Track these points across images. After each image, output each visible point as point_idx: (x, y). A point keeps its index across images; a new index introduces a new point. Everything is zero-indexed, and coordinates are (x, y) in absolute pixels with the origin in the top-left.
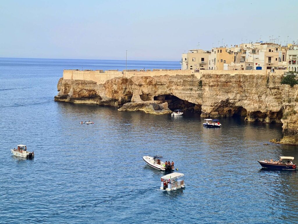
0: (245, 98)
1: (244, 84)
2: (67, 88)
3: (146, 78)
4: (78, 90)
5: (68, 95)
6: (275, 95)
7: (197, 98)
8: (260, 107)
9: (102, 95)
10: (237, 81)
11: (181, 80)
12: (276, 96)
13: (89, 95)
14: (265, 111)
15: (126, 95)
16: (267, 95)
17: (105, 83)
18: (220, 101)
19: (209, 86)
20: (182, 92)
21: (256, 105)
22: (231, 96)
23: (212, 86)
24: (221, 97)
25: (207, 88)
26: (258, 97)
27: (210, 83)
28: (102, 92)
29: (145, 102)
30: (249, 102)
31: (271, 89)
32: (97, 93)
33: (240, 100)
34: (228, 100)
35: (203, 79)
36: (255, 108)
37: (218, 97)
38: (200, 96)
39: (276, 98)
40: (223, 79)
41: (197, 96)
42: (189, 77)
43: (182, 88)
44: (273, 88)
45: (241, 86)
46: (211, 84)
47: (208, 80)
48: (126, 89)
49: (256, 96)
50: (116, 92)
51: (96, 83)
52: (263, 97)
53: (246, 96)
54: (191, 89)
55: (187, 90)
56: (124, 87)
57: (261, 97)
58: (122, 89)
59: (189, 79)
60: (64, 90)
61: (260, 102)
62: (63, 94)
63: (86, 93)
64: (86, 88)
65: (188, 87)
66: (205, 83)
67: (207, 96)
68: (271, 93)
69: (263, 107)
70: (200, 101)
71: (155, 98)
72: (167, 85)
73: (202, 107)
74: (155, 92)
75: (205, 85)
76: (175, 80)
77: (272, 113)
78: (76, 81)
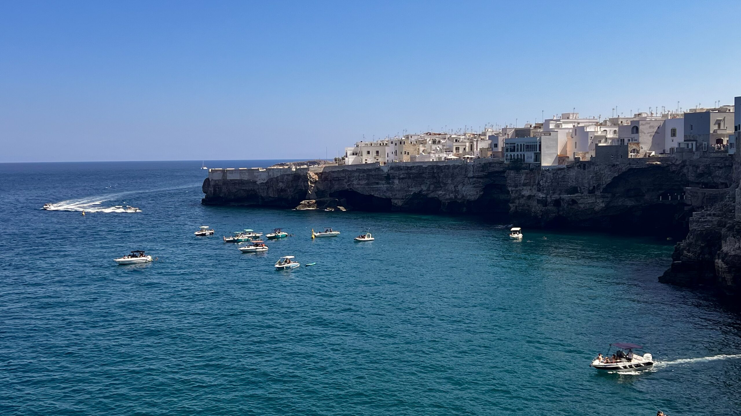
0: (440, 189)
1: (438, 175)
2: (217, 189)
4: (234, 191)
5: (219, 197)
6: (473, 184)
7: (385, 192)
8: (456, 197)
9: (264, 194)
10: (431, 173)
11: (365, 174)
12: (475, 185)
13: (248, 195)
16: (464, 185)
17: (267, 182)
18: (412, 193)
19: (399, 179)
20: (366, 186)
21: (452, 196)
22: (424, 188)
23: (403, 178)
24: (414, 189)
25: (396, 181)
26: (455, 187)
27: (400, 175)
28: (264, 192)
30: (444, 193)
31: (469, 178)
32: (258, 193)
33: (433, 191)
34: (420, 192)
35: (392, 171)
36: (451, 199)
37: (410, 189)
38: (389, 189)
39: (474, 187)
41: (386, 189)
42: (373, 170)
43: (366, 182)
44: (471, 177)
45: (435, 177)
46: (401, 176)
47: (398, 173)
48: (297, 186)
49: (452, 186)
50: (282, 190)
51: (255, 182)
52: (460, 187)
53: (441, 187)
54: (378, 183)
55: (372, 184)
57: (457, 186)
58: (292, 186)
59: (374, 173)
60: (212, 191)
61: (456, 192)
62: (211, 196)
63: (243, 194)
64: (244, 188)
65: (374, 181)
66: (394, 176)
67: (398, 189)
68: (469, 182)
69: (459, 197)
70: (389, 194)
71: (331, 195)
72: (345, 180)
73: (392, 201)
74: (331, 188)
75: (394, 178)
76: (356, 174)
77: (469, 201)
78: (231, 180)
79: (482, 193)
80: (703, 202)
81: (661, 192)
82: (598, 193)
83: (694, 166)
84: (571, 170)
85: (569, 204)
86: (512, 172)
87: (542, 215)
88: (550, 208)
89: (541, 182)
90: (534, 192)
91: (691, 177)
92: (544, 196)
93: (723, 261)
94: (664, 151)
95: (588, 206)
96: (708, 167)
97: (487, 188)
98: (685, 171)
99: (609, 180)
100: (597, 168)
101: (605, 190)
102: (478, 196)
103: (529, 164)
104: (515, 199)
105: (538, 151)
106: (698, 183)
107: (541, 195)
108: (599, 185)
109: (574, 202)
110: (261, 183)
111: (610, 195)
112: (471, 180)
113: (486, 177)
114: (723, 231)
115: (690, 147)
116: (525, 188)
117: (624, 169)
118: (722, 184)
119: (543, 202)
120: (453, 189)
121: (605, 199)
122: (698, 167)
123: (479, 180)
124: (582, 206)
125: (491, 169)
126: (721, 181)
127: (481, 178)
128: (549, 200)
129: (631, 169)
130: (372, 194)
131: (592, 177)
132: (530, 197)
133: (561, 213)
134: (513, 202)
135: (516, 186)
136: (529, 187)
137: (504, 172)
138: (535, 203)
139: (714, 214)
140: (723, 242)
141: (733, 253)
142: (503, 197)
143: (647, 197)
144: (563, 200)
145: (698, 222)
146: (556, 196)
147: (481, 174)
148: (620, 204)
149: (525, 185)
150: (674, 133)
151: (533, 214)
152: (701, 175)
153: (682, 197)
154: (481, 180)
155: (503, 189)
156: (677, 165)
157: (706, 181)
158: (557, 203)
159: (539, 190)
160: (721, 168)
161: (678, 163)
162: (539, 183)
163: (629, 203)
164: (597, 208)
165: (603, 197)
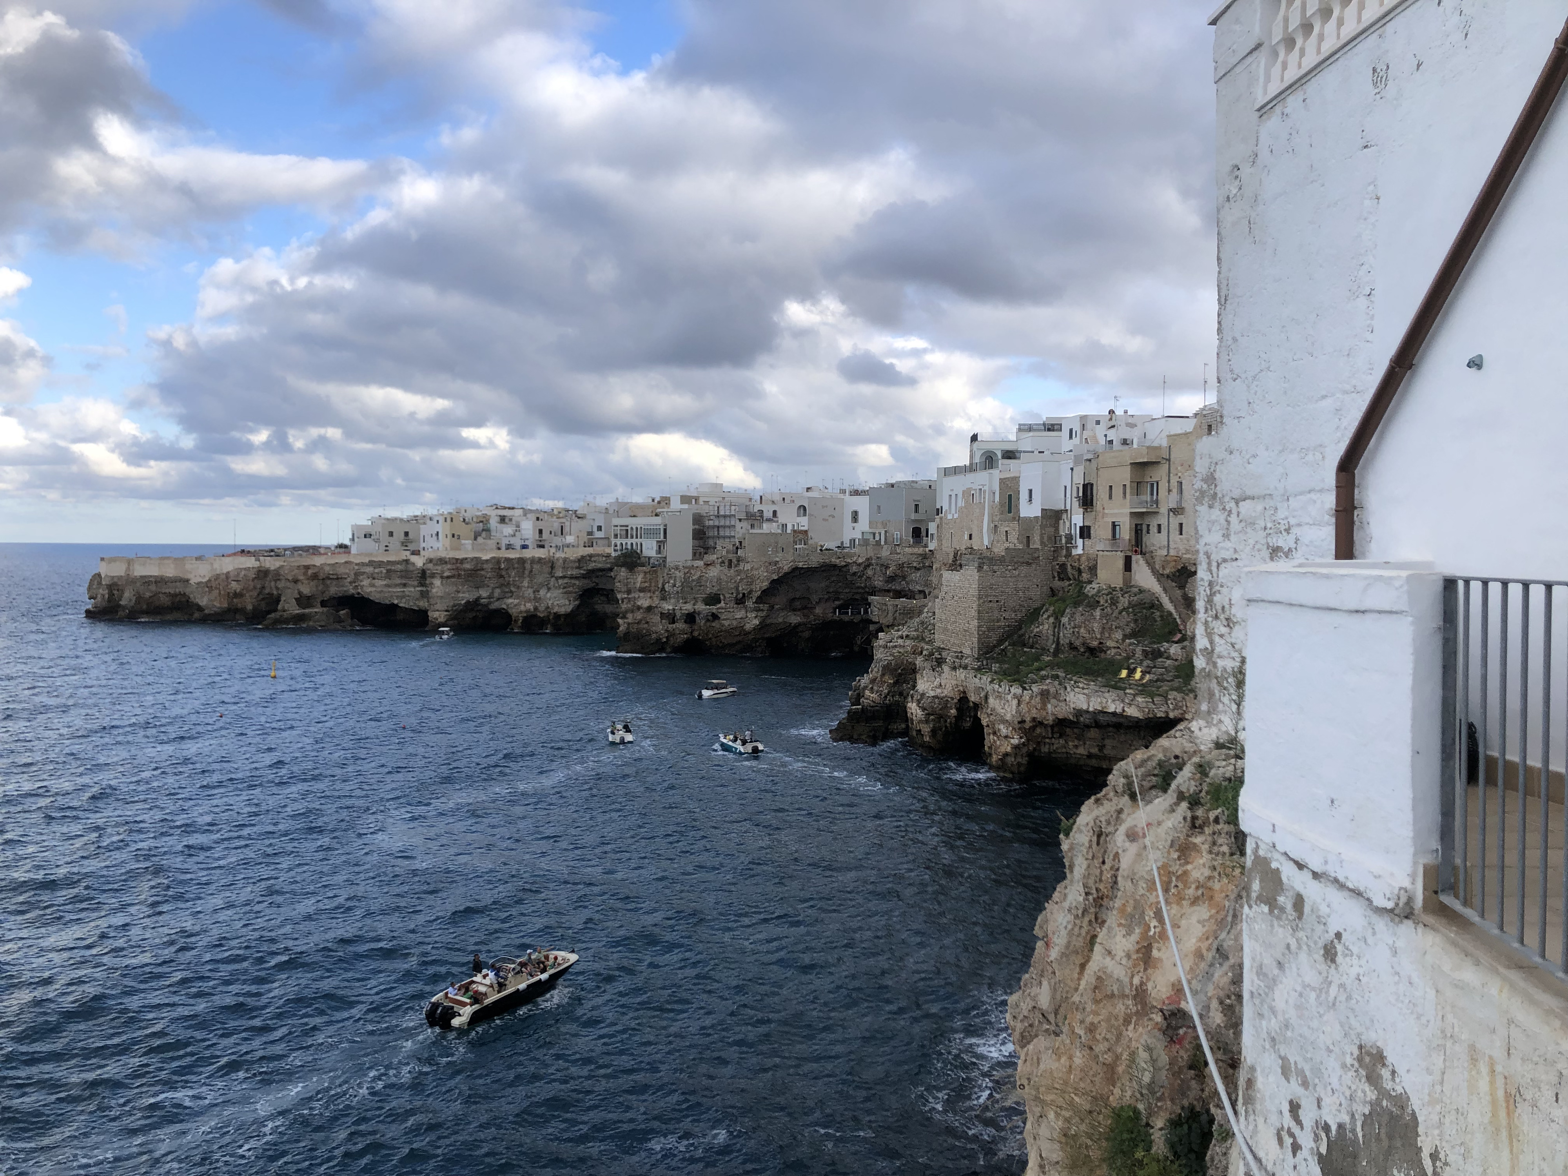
0: (510, 595)
1: (507, 573)
2: (115, 592)
3: (307, 567)
4: (148, 595)
5: (119, 606)
6: (564, 588)
7: (417, 599)
8: (536, 609)
9: (203, 602)
10: (495, 569)
11: (382, 569)
12: (566, 590)
13: (173, 603)
14: (546, 614)
15: (263, 599)
16: (549, 589)
17: (209, 581)
18: (463, 602)
19: (442, 577)
20: (385, 589)
21: (530, 606)
22: (484, 593)
23: (448, 577)
24: (467, 595)
25: (437, 582)
26: (534, 592)
27: (443, 572)
28: (202, 597)
29: (307, 611)
30: (516, 601)
31: (557, 578)
32: (192, 599)
33: (499, 599)
34: (477, 599)
35: (430, 566)
36: (527, 611)
37: (461, 595)
38: (425, 595)
39: (566, 593)
40: (467, 566)
41: (418, 595)
42: (398, 563)
43: (384, 583)
44: (561, 577)
45: (502, 576)
46: (446, 574)
47: (440, 568)
48: (263, 588)
49: (530, 591)
50: (237, 595)
51: (188, 581)
52: (542, 592)
53: (511, 592)
54: (405, 585)
55: (396, 585)
56: (259, 586)
57: (539, 591)
58: (255, 588)
59: (399, 567)
60: (107, 596)
61: (538, 600)
62: (104, 604)
63: (165, 601)
64: (167, 591)
65: (398, 581)
66: (434, 573)
67: (439, 594)
68: (556, 585)
69: (542, 608)
70: (423, 604)
71: (323, 604)
72: (349, 580)
73: (430, 614)
74: (323, 593)
75: (433, 576)
76: (369, 570)
77: (557, 616)
78: (142, 577)
79: (577, 603)
80: (895, 619)
81: (837, 603)
82: (750, 604)
83: (882, 565)
84: (710, 567)
85: (708, 620)
86: (623, 569)
87: (667, 638)
88: (680, 625)
89: (666, 586)
90: (656, 602)
91: (878, 582)
92: (671, 608)
93: (918, 705)
94: (842, 543)
95: (735, 623)
96: (901, 566)
97: (587, 596)
98: (870, 572)
99: (765, 585)
100: (748, 567)
101: (759, 600)
102: (571, 607)
103: (649, 558)
104: (626, 612)
105: (662, 538)
106: (888, 591)
107: (667, 606)
108: (750, 592)
109: (715, 617)
110: (198, 584)
111: (766, 607)
112: (560, 581)
113: (584, 577)
114: (919, 661)
115: (877, 538)
116: (642, 595)
117: (786, 569)
118: (920, 592)
119: (671, 617)
120: (532, 596)
121: (760, 614)
122: (887, 567)
123: (573, 581)
124: (726, 623)
125: (592, 566)
126: (918, 588)
127: (576, 578)
128: (678, 614)
129: (796, 569)
130: (396, 602)
131: (741, 579)
132: (649, 609)
133: (696, 634)
134: (624, 617)
135: (629, 592)
136: (649, 595)
137: (611, 570)
138: (657, 618)
139: (907, 636)
140: (918, 676)
141: (932, 694)
142: (609, 609)
143: (818, 610)
144: (699, 613)
145: (886, 647)
146: (688, 607)
147: (575, 572)
148: (780, 620)
149: (642, 590)
150: (855, 517)
151: (654, 636)
152: (892, 579)
153: (866, 612)
154: (577, 582)
155: (609, 595)
156: (859, 565)
157: (898, 588)
158: (690, 618)
159: (663, 599)
160: (919, 569)
161: (860, 561)
162: (663, 589)
163: (795, 619)
164: (748, 627)
165: (758, 610)
